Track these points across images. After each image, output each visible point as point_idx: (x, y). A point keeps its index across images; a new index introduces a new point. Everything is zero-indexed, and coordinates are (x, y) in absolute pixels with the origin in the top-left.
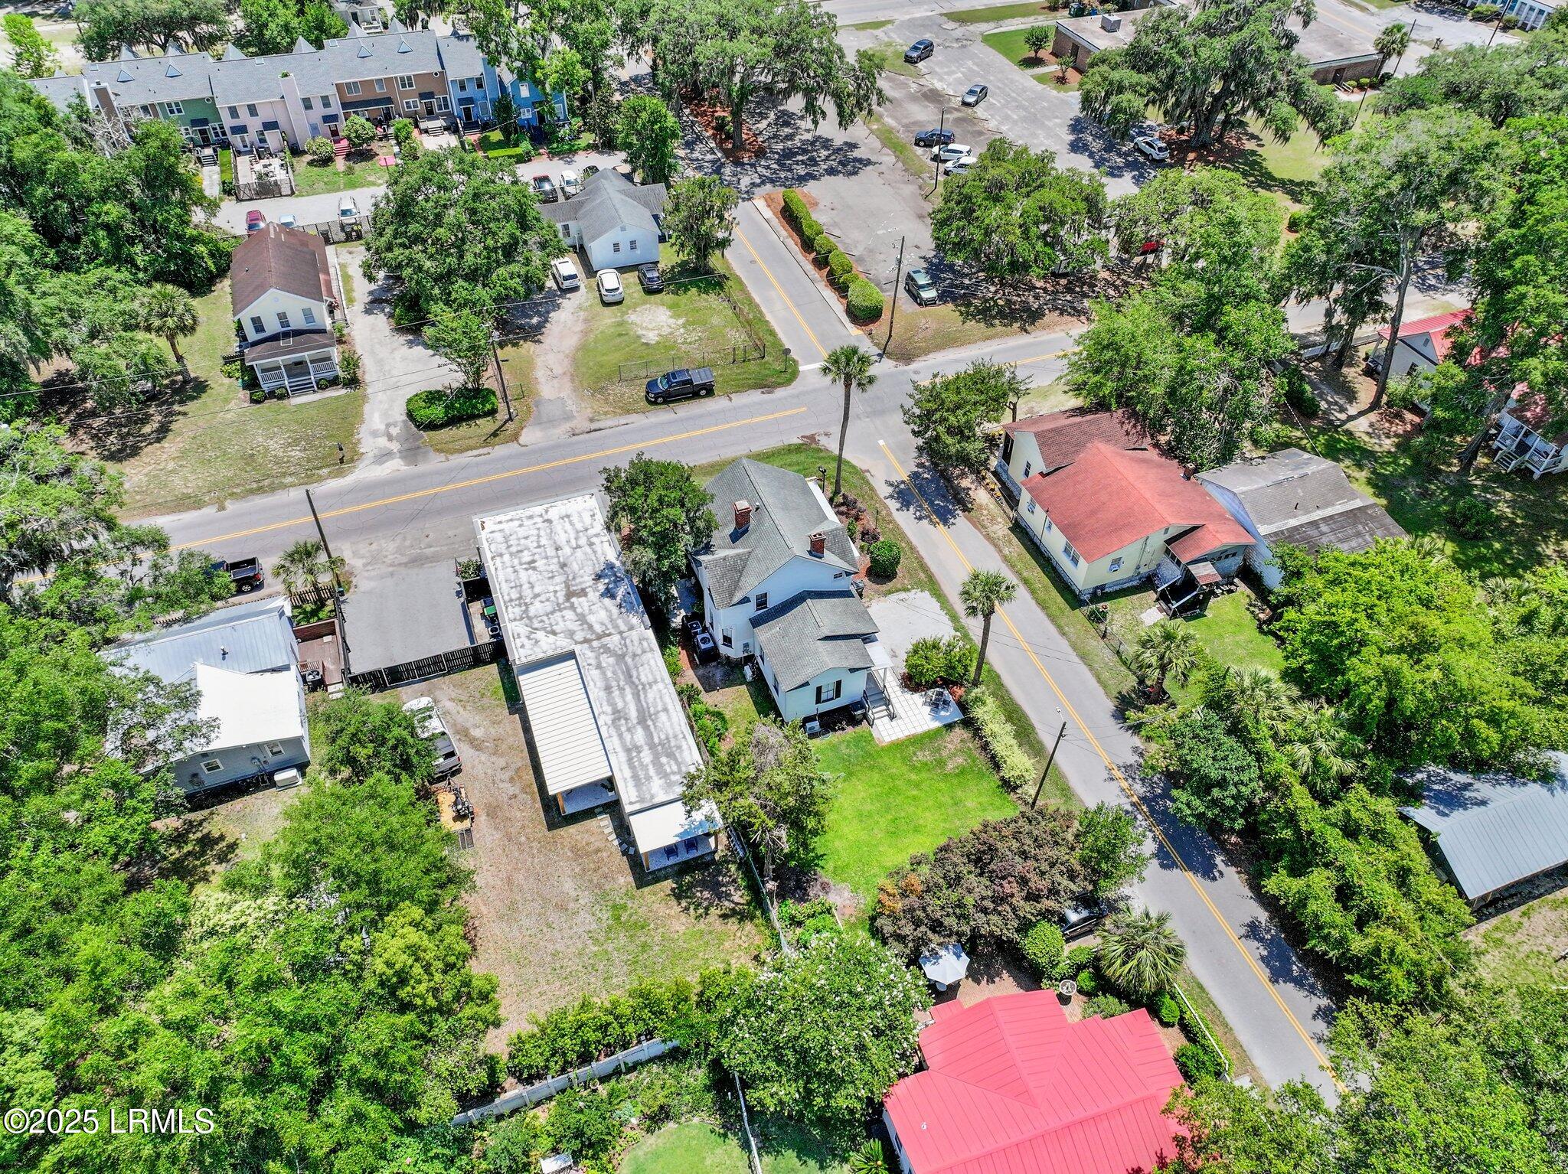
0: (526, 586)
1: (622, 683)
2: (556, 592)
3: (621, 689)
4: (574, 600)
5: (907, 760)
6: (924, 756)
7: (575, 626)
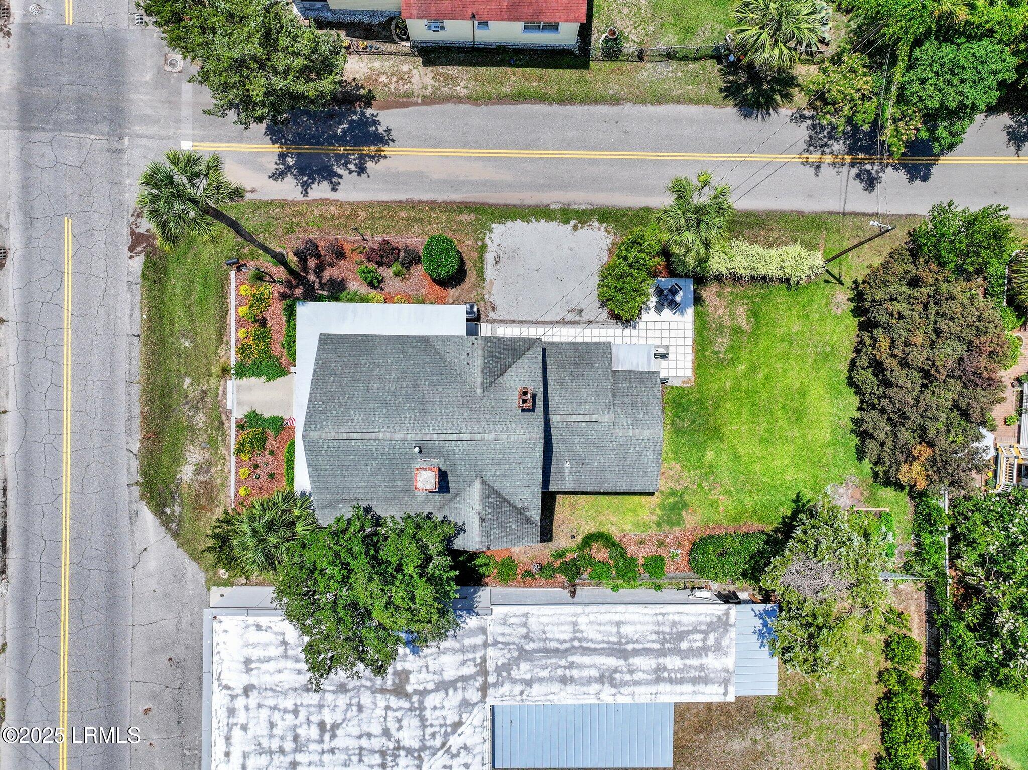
0: (365, 743)
1: (563, 662)
2: (387, 708)
3: (571, 665)
4: (409, 689)
5: (720, 365)
6: (722, 343)
7: (455, 698)
